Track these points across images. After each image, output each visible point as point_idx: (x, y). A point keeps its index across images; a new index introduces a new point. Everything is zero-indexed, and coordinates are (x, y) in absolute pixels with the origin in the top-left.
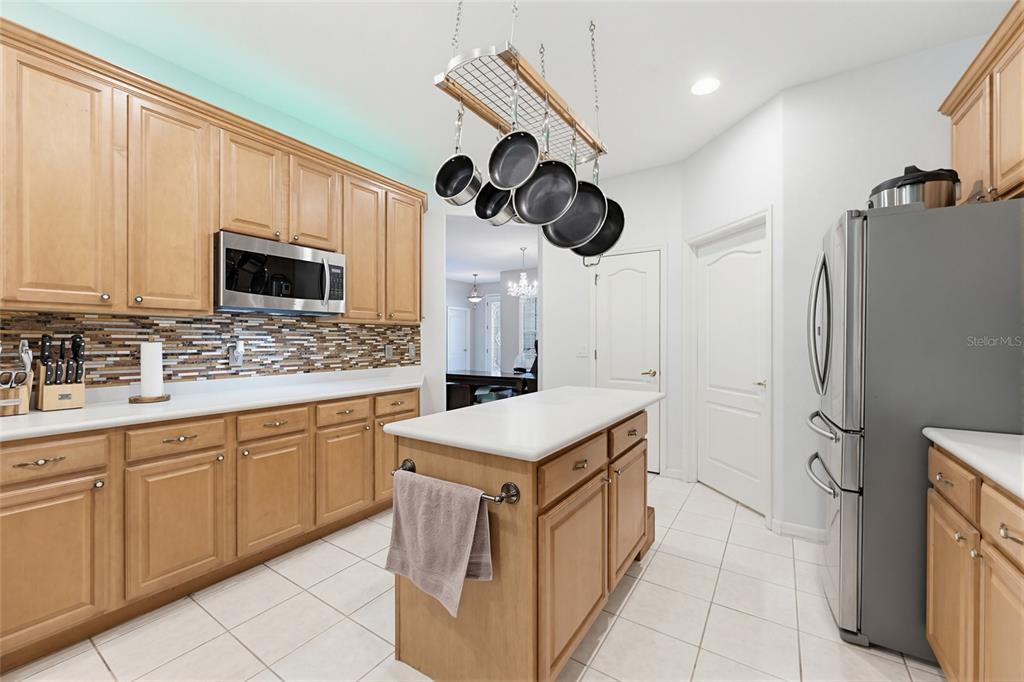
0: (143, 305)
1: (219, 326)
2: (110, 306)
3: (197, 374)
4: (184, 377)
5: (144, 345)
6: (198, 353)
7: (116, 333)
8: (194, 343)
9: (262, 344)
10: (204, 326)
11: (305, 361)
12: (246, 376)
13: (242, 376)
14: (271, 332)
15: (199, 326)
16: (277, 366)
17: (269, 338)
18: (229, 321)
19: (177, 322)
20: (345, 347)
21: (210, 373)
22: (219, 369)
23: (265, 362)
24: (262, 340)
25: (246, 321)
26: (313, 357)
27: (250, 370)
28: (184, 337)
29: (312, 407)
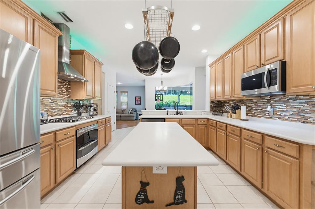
1: (267, 101)
3: (261, 116)
4: (259, 116)
5: (242, 106)
6: (262, 110)
7: (249, 104)
8: (261, 106)
9: (281, 107)
10: (263, 101)
11: (302, 117)
12: (275, 119)
13: (274, 119)
14: (284, 102)
15: (262, 101)
16: (287, 117)
17: (283, 104)
18: (269, 99)
21: (265, 116)
22: (267, 115)
23: (282, 115)
24: (281, 105)
25: (275, 98)
26: (307, 115)
27: (276, 117)
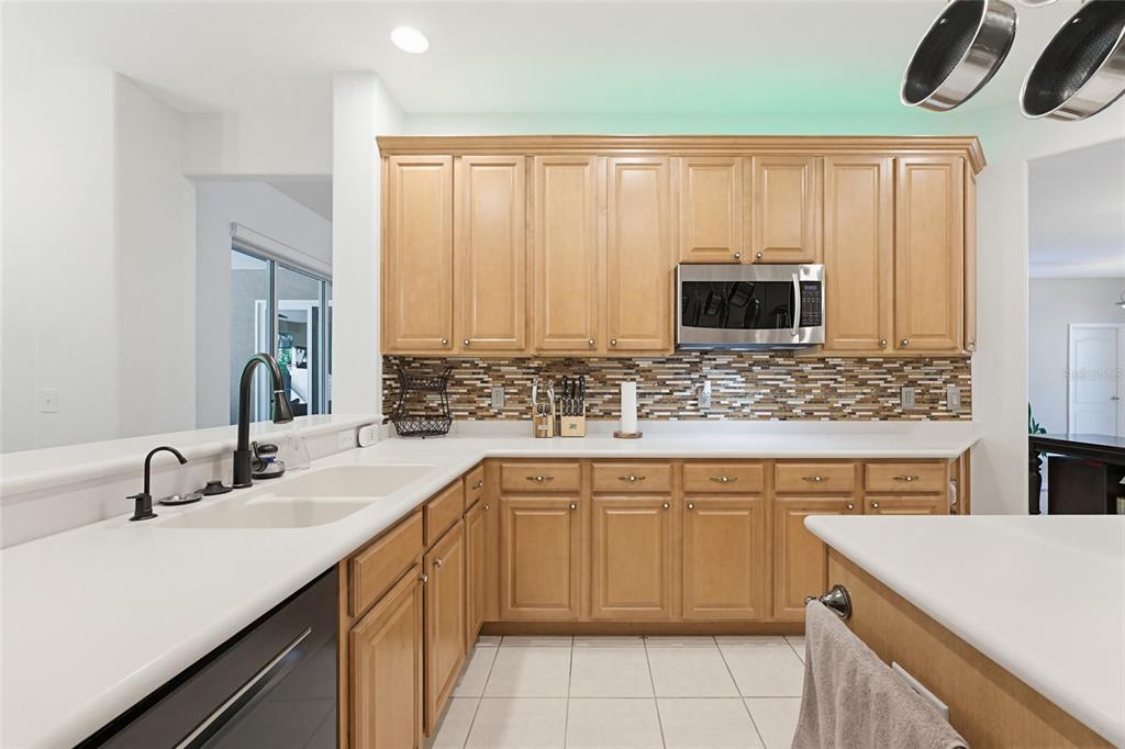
0: (617, 348)
1: (688, 365)
2: (595, 350)
3: (669, 414)
4: (659, 416)
5: (623, 384)
6: (671, 393)
8: (667, 382)
9: (731, 384)
10: (676, 365)
11: (781, 405)
12: (714, 419)
13: (710, 419)
14: (740, 371)
15: (671, 366)
16: (746, 410)
17: (738, 378)
18: (698, 360)
19: (654, 362)
20: (835, 389)
21: (681, 413)
22: (688, 410)
23: (734, 405)
24: (731, 379)
25: (715, 359)
26: (791, 402)
27: (719, 413)
28: (659, 377)
29: (769, 465)
